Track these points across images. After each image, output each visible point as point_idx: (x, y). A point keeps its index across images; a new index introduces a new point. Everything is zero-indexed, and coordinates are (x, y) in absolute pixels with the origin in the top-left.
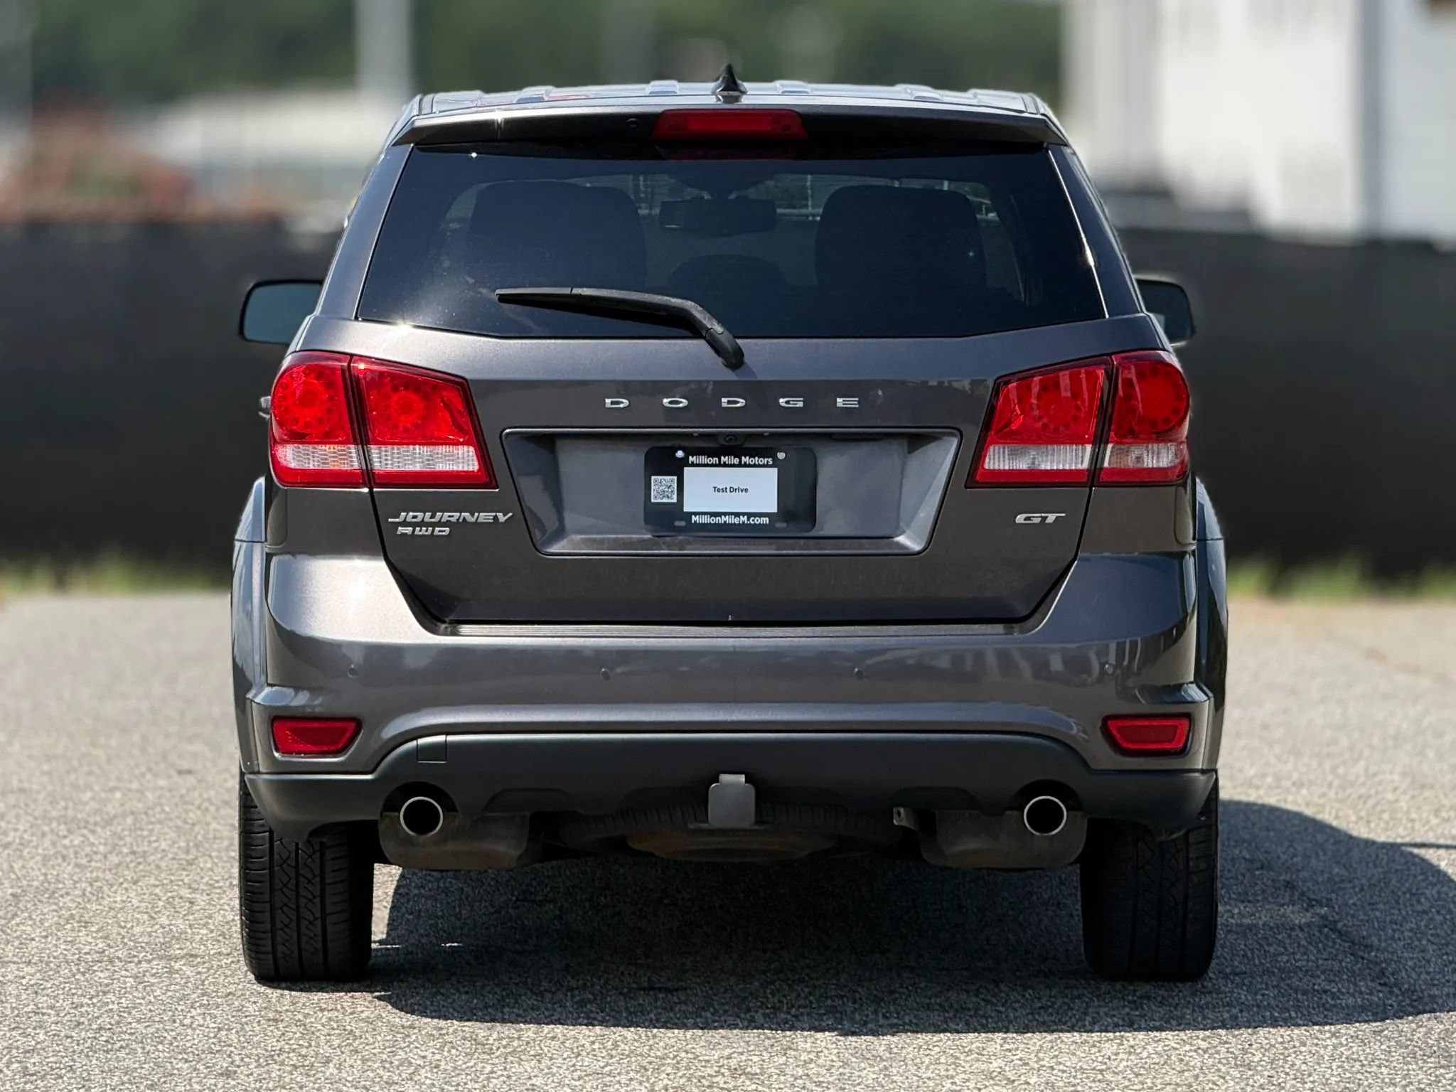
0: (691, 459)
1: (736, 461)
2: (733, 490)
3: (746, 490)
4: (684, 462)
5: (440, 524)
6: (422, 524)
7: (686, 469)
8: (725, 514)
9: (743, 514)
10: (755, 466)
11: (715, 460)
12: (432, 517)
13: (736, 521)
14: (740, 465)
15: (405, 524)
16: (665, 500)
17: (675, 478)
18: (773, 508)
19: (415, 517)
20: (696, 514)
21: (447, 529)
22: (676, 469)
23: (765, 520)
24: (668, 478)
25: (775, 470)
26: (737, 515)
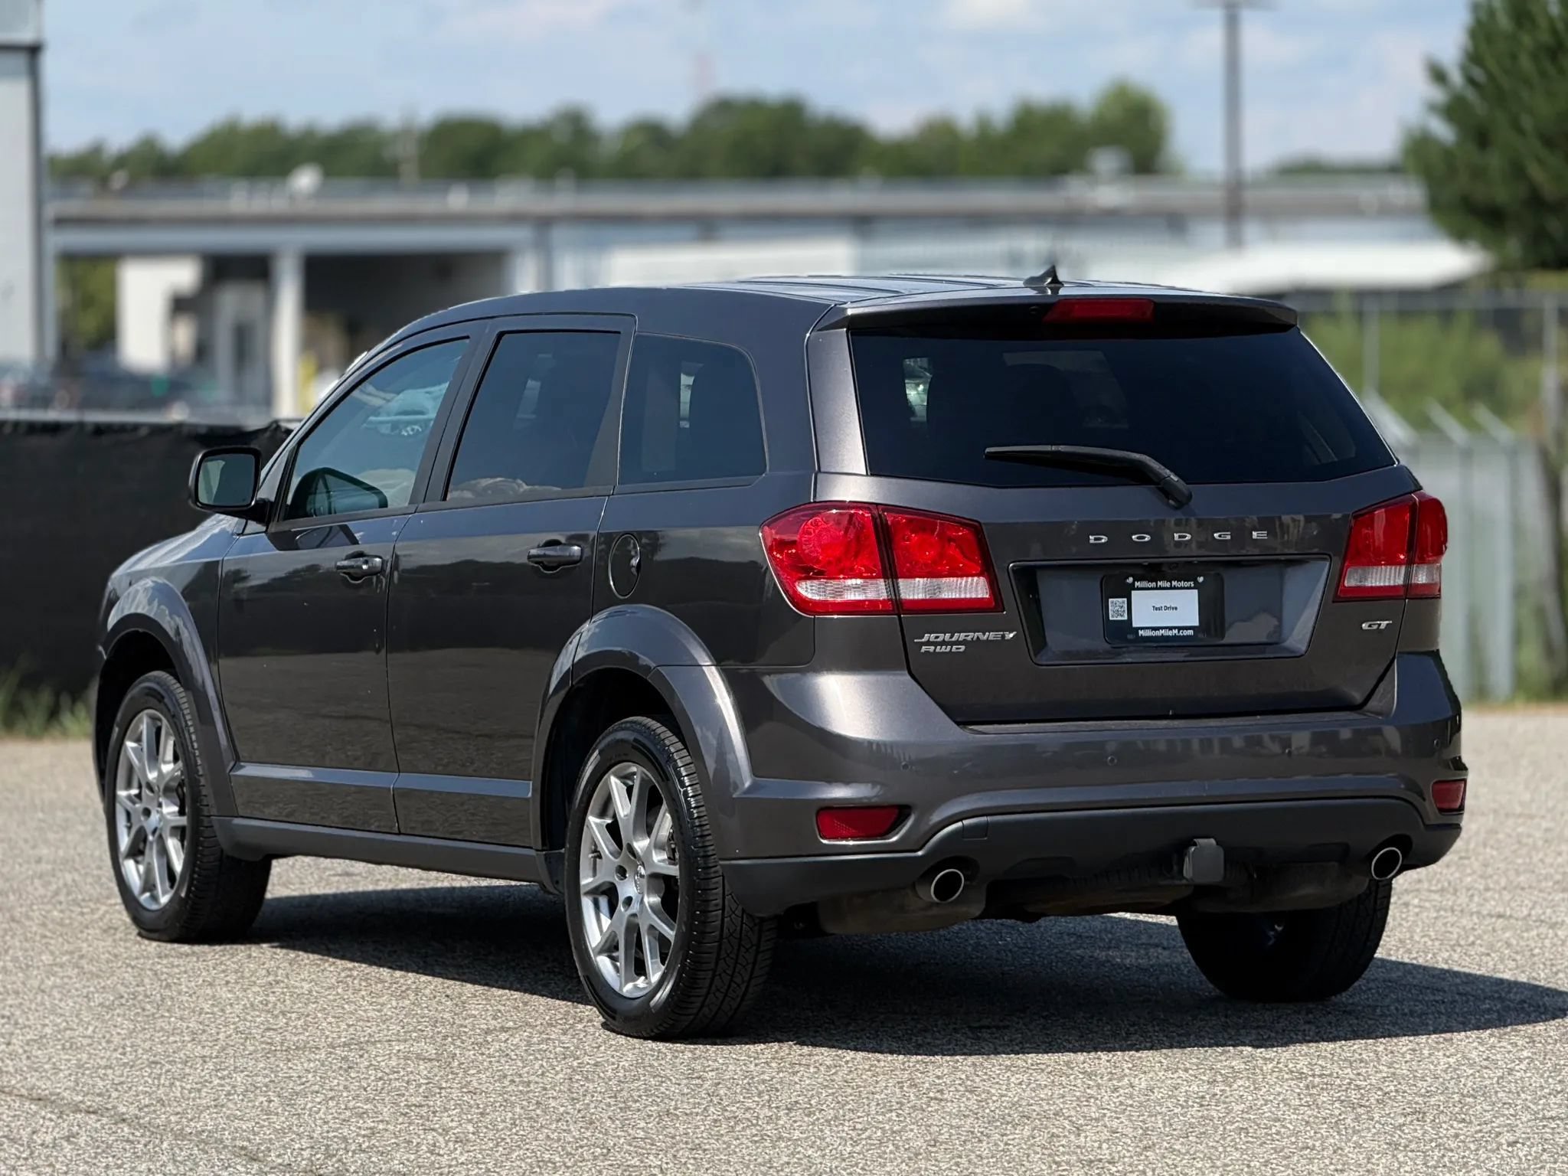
0: (1137, 584)
1: (1168, 585)
2: (1167, 608)
3: (1176, 608)
4: (1132, 587)
5: (958, 643)
6: (944, 643)
7: (1133, 592)
8: (1162, 628)
9: (1175, 628)
10: (1181, 588)
11: (1153, 585)
12: (951, 637)
13: (1170, 633)
14: (1171, 588)
15: (928, 643)
16: (1120, 618)
17: (1125, 599)
18: (1195, 622)
19: (937, 637)
20: (1142, 628)
21: (963, 648)
22: (1126, 593)
23: (1191, 632)
24: (1120, 600)
25: (1196, 591)
26: (1171, 628)
